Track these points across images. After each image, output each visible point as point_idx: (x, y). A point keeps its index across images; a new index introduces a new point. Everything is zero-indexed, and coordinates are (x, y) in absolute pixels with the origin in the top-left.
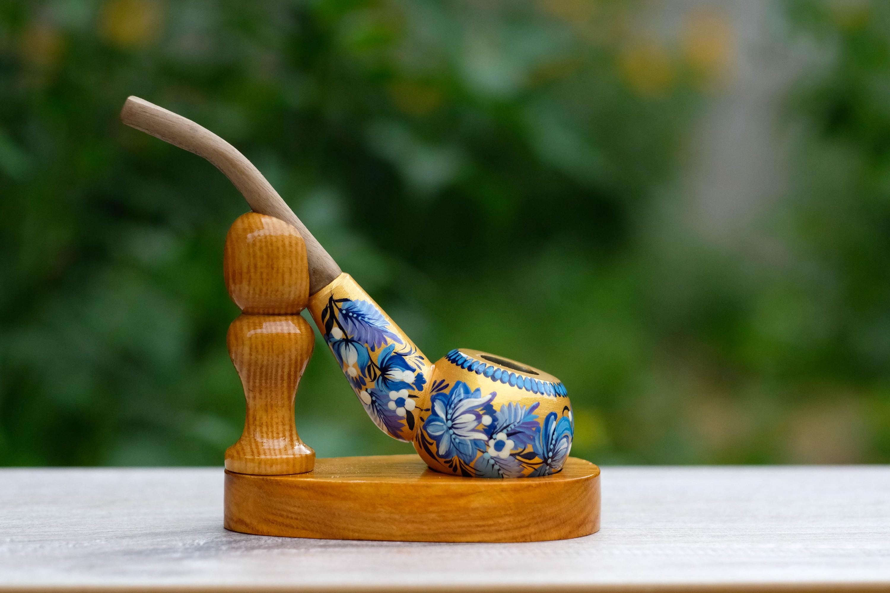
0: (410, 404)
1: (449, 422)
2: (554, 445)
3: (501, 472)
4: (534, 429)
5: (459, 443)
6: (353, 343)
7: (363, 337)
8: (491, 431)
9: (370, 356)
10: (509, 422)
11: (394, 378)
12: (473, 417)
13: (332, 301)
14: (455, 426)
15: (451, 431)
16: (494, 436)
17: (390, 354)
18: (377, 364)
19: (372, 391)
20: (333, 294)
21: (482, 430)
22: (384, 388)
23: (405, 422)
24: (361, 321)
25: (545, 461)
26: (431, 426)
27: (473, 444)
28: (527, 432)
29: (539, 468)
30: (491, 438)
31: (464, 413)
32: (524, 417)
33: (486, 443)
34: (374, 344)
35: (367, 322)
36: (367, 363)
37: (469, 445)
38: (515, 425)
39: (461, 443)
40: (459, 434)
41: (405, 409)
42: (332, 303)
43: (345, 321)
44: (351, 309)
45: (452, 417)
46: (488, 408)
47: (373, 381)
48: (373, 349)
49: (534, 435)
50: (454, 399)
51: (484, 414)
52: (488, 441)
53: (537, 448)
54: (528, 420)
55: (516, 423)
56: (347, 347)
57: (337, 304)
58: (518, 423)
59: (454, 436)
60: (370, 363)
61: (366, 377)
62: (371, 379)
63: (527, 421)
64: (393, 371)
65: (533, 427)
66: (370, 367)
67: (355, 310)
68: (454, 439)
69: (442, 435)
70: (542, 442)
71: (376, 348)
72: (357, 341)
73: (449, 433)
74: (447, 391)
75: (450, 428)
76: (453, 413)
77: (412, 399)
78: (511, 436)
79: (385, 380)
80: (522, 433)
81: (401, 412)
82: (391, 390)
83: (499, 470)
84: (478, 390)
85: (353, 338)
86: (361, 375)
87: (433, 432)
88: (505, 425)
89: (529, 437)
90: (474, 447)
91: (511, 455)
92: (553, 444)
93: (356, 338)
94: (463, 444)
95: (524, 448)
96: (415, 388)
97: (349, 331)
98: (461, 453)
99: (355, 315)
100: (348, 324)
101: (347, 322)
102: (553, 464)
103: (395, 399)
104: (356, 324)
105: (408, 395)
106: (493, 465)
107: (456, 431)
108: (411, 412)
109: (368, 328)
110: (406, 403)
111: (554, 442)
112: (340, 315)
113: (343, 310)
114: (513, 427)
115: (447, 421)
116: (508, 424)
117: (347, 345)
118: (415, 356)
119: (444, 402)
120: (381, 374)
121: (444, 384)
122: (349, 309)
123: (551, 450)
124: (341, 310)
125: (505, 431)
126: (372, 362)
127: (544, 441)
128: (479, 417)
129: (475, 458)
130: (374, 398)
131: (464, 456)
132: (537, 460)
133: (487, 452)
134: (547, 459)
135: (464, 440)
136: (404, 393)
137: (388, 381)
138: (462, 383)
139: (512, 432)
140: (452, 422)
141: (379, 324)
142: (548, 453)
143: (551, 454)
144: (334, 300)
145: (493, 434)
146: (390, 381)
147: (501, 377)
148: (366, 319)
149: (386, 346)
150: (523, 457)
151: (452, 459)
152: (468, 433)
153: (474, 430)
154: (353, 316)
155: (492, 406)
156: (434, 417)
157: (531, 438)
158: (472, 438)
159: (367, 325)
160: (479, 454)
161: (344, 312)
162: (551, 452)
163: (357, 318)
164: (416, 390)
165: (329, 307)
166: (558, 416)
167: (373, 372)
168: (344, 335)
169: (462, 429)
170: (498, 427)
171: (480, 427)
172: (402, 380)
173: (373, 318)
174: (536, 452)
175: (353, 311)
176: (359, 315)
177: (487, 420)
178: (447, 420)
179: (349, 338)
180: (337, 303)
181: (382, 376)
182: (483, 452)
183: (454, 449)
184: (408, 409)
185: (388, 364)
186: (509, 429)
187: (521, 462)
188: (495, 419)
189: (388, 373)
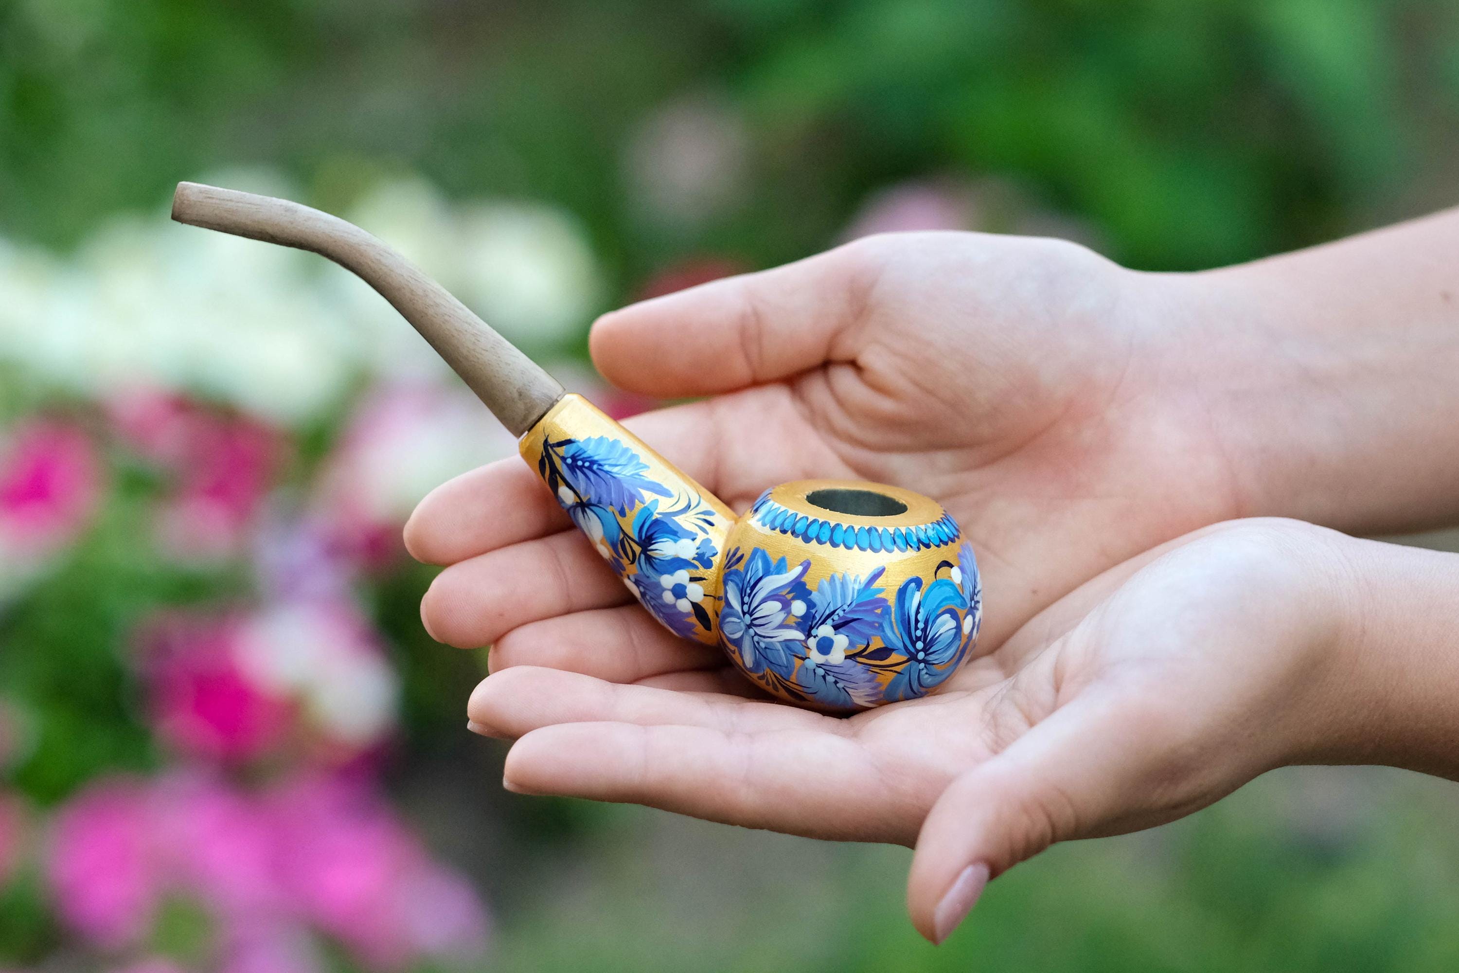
0: (696, 592)
1: (747, 616)
2: (924, 630)
3: (840, 685)
4: (879, 611)
5: (766, 648)
6: (592, 507)
7: (605, 496)
8: (807, 624)
9: (619, 525)
10: (833, 606)
11: (663, 555)
12: (778, 605)
13: (549, 447)
14: (756, 622)
15: (751, 631)
16: (814, 632)
17: (650, 518)
18: (631, 536)
19: (637, 578)
20: (548, 436)
21: (794, 624)
22: (650, 572)
23: (693, 620)
24: (598, 472)
25: (913, 657)
26: (726, 625)
27: (785, 649)
28: (868, 618)
29: (905, 669)
30: (809, 635)
31: (764, 601)
32: (858, 596)
33: (804, 644)
34: (623, 505)
35: (607, 472)
36: (619, 535)
37: (779, 650)
38: (844, 610)
39: (769, 649)
40: (763, 634)
41: (689, 600)
42: (549, 450)
43: (573, 476)
44: (580, 455)
45: (749, 607)
46: (799, 589)
47: (633, 563)
48: (622, 513)
49: (880, 621)
50: (750, 578)
51: (794, 598)
52: (805, 641)
53: (890, 640)
54: (865, 598)
55: (845, 607)
56: (585, 514)
57: (558, 450)
58: (849, 606)
59: (756, 638)
60: (622, 536)
61: (622, 558)
62: (629, 560)
63: (864, 600)
64: (659, 544)
65: (877, 608)
66: (624, 541)
67: (585, 455)
68: (758, 643)
69: (742, 637)
70: (898, 628)
71: (627, 510)
72: (596, 503)
73: (749, 635)
74: (741, 567)
75: (749, 626)
76: (750, 600)
77: (697, 584)
78: (843, 628)
79: (649, 559)
80: (859, 621)
81: (684, 606)
82: (662, 573)
83: (836, 682)
84: (782, 560)
85: (589, 499)
86: (615, 555)
87: (730, 634)
88: (827, 612)
89: (871, 625)
90: (788, 652)
91: (847, 657)
92: (920, 629)
93: (594, 500)
94: (771, 649)
95: (866, 643)
96: (698, 565)
97: (581, 490)
98: (771, 662)
99: (587, 464)
100: (578, 480)
101: (576, 476)
102: (930, 659)
103: (671, 587)
104: (590, 477)
105: (688, 579)
106: (824, 677)
107: (759, 630)
108: (699, 603)
109: (611, 481)
110: (687, 591)
111: (921, 625)
112: (564, 466)
113: (568, 458)
114: (841, 614)
115: (744, 616)
116: (832, 610)
117: (584, 512)
118: (695, 513)
119: (737, 585)
120: (641, 551)
121: (738, 555)
122: (576, 455)
123: (918, 639)
124: (564, 459)
125: (829, 621)
126: (625, 534)
127: (901, 627)
128: (786, 606)
129: (794, 668)
130: (642, 590)
131: (778, 667)
132: (894, 658)
133: (809, 658)
134: (915, 653)
135: (772, 643)
136: (682, 576)
137: (654, 560)
138: (761, 550)
139: (841, 621)
140: (751, 616)
141: (629, 472)
142: (914, 644)
143: (920, 645)
144: (550, 445)
145: (811, 628)
146: (657, 561)
147: (818, 534)
148: (606, 468)
149: (643, 506)
150: (868, 657)
151: (764, 673)
152: (774, 631)
153: (782, 626)
154: (583, 466)
155: (804, 584)
156: (727, 610)
157: (875, 626)
158: (781, 639)
159: (609, 476)
160: (798, 662)
161: (569, 461)
162: (921, 641)
163: (590, 468)
164: (701, 568)
165: (545, 455)
166: (923, 582)
167: (631, 551)
168: (577, 497)
169: (766, 626)
170: (818, 617)
171: (792, 621)
172: (675, 555)
173: (618, 463)
174: (890, 647)
175: (584, 458)
176: (593, 462)
177: (799, 608)
178: (744, 613)
179: (585, 500)
180: (555, 449)
181: (644, 554)
182: (803, 659)
183: (762, 658)
184: (694, 601)
185: (649, 534)
186: (836, 617)
187: (869, 667)
188: (811, 605)
189: (652, 547)
